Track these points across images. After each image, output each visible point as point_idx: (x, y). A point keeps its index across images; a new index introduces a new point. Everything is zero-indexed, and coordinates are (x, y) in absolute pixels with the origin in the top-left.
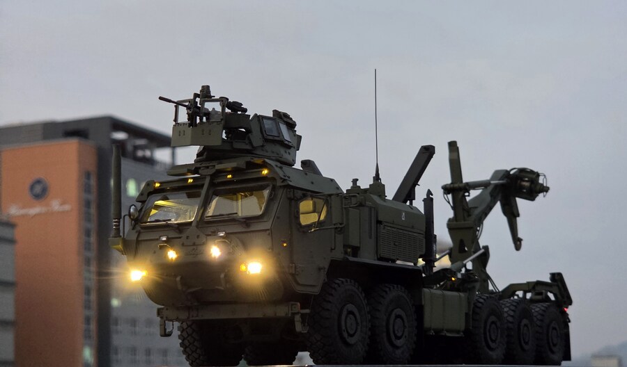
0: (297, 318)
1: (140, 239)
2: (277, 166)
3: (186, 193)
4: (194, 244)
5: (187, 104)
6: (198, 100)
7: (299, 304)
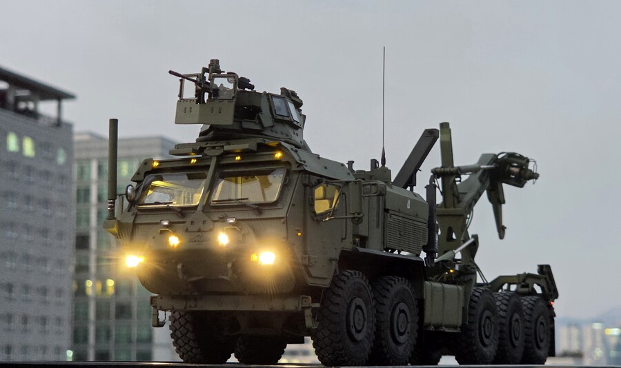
0: (308, 312)
1: (137, 222)
2: (292, 149)
3: (187, 174)
4: (199, 231)
5: (195, 78)
6: (207, 75)
7: (310, 298)
